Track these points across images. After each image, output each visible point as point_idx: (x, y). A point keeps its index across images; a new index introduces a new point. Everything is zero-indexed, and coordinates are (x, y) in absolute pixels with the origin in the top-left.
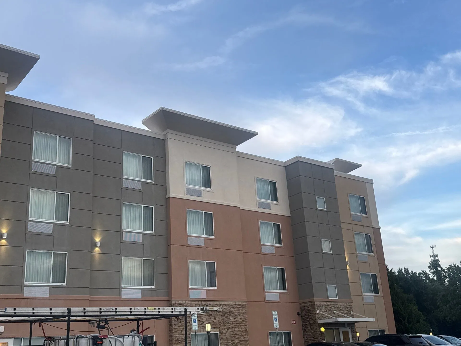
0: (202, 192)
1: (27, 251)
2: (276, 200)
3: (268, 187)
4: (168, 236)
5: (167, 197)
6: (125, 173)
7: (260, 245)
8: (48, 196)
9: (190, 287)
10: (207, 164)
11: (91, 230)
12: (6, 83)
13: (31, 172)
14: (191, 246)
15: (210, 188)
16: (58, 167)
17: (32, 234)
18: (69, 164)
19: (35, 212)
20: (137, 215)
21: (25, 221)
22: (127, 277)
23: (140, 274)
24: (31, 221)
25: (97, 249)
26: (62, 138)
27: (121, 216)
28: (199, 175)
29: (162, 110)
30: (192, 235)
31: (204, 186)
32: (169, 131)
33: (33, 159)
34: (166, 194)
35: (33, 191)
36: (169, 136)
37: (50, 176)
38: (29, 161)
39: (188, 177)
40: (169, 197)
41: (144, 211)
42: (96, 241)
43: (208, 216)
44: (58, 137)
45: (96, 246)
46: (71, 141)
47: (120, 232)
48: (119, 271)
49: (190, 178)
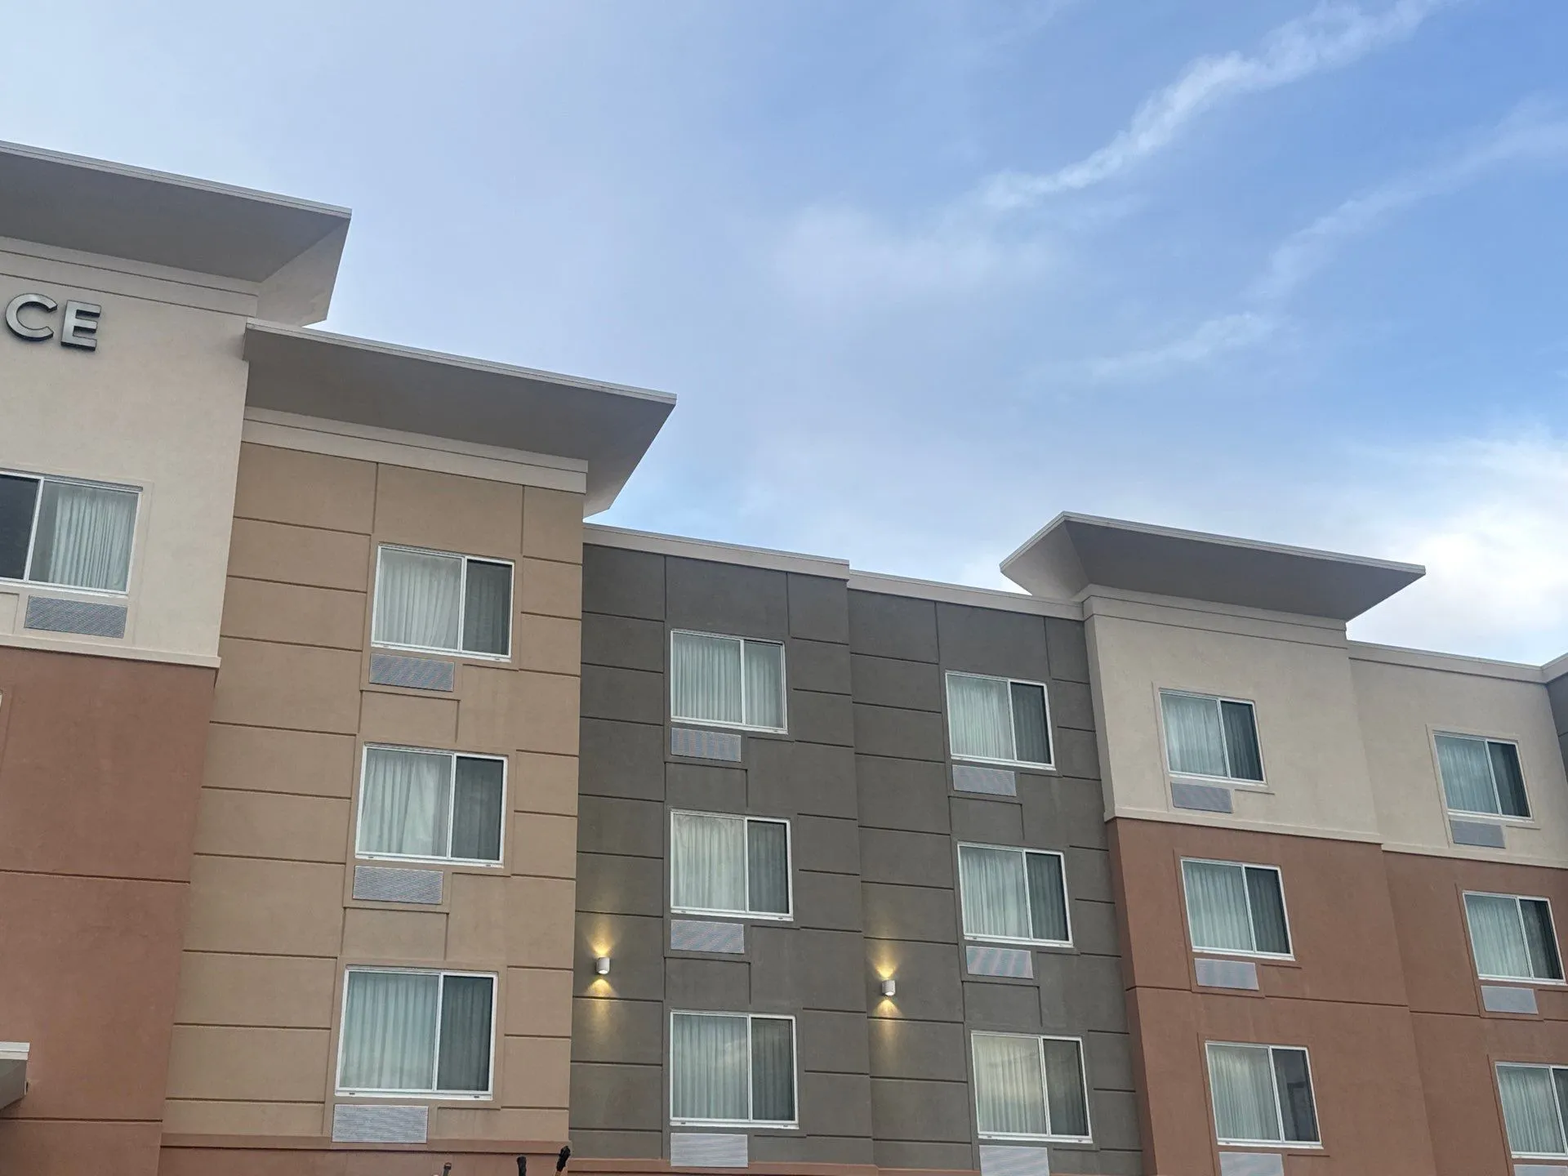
0: (1232, 793)
1: (672, 1014)
2: (1522, 810)
3: (1484, 766)
4: (1121, 956)
5: (1105, 820)
6: (957, 744)
7: (1476, 984)
8: (723, 833)
9: (1222, 1141)
10: (1240, 693)
11: (862, 941)
12: (584, 491)
13: (670, 759)
14: (1207, 992)
15: (1261, 779)
16: (748, 737)
17: (685, 958)
18: (780, 725)
19: (688, 886)
20: (1010, 882)
21: (662, 915)
22: (993, 1100)
23: (1038, 1090)
24: (678, 916)
25: (887, 1006)
26: (754, 645)
27: (954, 888)
28: (1214, 735)
29: (1065, 521)
30: (1207, 950)
31: (1237, 774)
32: (1094, 589)
33: (675, 718)
34: (1102, 808)
35: (679, 820)
36: (1097, 606)
37: (727, 766)
38: (661, 723)
39: (1175, 745)
40: (1116, 818)
41: (1032, 870)
42: (880, 976)
43: (1264, 882)
44: (742, 642)
45: (884, 994)
46: (783, 648)
47: (957, 944)
48: (965, 1081)
49: (1181, 746)
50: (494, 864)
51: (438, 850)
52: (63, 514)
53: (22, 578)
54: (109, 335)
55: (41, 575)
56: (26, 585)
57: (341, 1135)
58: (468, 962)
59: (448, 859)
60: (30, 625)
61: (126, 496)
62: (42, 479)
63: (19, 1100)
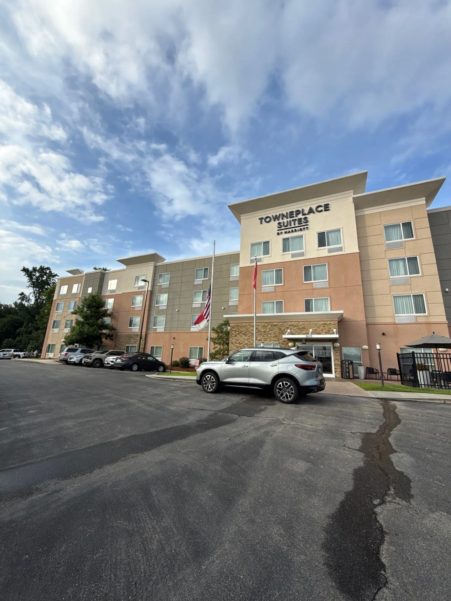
50: (419, 275)
51: (406, 274)
52: (330, 236)
53: (326, 246)
54: (331, 207)
55: (328, 245)
56: (327, 247)
57: (397, 322)
58: (417, 292)
59: (409, 275)
60: (329, 252)
61: (339, 230)
62: (326, 231)
63: (342, 319)
